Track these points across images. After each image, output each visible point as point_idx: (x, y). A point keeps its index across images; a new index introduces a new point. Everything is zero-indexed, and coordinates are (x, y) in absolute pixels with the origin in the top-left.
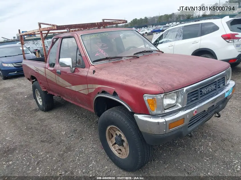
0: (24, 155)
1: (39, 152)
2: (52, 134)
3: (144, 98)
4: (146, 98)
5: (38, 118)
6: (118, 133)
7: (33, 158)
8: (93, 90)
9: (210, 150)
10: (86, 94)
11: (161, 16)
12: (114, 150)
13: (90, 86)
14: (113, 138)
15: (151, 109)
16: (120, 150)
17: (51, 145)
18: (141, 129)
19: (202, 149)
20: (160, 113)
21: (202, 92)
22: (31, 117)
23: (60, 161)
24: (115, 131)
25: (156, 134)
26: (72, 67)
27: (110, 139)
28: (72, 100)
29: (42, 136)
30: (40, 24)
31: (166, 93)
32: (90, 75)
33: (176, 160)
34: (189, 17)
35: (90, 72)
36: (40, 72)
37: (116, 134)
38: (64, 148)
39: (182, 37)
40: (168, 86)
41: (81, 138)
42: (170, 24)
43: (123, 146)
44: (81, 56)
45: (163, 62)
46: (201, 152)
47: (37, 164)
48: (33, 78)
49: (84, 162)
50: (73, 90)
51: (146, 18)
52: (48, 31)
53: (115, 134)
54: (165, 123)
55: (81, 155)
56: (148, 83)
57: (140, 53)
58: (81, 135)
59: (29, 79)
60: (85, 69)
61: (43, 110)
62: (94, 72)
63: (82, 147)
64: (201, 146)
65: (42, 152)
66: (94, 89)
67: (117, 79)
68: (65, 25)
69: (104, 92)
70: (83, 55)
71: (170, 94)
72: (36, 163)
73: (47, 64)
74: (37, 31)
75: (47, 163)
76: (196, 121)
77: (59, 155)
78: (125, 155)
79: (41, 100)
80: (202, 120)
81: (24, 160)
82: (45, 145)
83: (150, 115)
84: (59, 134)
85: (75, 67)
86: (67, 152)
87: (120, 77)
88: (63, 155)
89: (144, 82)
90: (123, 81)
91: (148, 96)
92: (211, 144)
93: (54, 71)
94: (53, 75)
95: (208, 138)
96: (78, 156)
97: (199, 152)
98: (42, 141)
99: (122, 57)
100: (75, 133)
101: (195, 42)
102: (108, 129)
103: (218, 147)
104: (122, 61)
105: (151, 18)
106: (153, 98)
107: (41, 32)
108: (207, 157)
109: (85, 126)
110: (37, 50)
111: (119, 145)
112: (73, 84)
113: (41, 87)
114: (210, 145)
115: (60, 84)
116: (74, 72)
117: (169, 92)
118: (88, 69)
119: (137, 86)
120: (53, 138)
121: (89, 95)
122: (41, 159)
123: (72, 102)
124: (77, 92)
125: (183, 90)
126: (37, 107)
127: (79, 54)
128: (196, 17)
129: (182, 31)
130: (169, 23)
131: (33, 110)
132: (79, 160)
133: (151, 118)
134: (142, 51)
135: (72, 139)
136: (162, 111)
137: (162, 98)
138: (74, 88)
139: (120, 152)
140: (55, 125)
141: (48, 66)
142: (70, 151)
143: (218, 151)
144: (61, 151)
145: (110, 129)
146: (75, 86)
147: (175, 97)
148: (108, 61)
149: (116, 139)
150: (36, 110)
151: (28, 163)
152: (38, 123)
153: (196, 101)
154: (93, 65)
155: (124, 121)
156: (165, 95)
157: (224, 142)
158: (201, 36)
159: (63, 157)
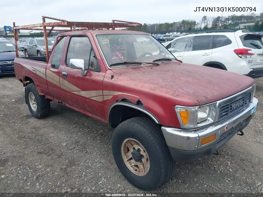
0: (19, 168)
1: (37, 165)
2: (50, 145)
3: (176, 110)
4: (179, 109)
5: (32, 125)
6: (137, 147)
7: (30, 172)
8: (110, 97)
9: (230, 169)
10: (100, 101)
11: (162, 25)
12: (130, 166)
13: (106, 92)
14: (129, 153)
15: (183, 122)
16: (137, 166)
17: (50, 157)
18: (169, 144)
19: (222, 169)
20: (192, 127)
21: (232, 107)
22: (23, 124)
23: (63, 176)
24: (132, 145)
25: (186, 150)
26: (84, 70)
27: (125, 153)
28: (77, 107)
29: (39, 147)
30: (44, 18)
31: (201, 105)
32: (107, 80)
33: (196, 180)
34: (191, 28)
35: (107, 77)
36: (38, 73)
37: (134, 148)
38: (67, 161)
39: (191, 48)
40: (203, 98)
41: (85, 151)
42: (171, 33)
43: (141, 161)
44: (96, 58)
45: (189, 72)
46: (221, 172)
47: (36, 179)
48: (27, 78)
49: (92, 178)
50: (81, 96)
51: (145, 24)
52: (53, 27)
53: (132, 148)
54: (198, 138)
55: (88, 171)
56: (180, 93)
57: (160, 60)
58: (85, 148)
59: (21, 80)
60: (100, 73)
61: (37, 117)
62: (112, 77)
63: (88, 161)
64: (221, 165)
65: (40, 165)
66: (112, 96)
67: (142, 86)
68: (77, 22)
69: (124, 100)
70: (99, 57)
71: (204, 106)
72: (35, 177)
73: (49, 65)
74: (40, 25)
75: (49, 178)
76: (223, 138)
77: (61, 169)
78: (142, 171)
79: (35, 105)
80: (228, 137)
81: (20, 173)
82: (43, 157)
83: (181, 129)
84: (59, 145)
85: (87, 70)
86: (71, 167)
87: (145, 85)
88: (66, 169)
89: (175, 92)
90: (151, 89)
91: (180, 107)
92: (231, 164)
93: (59, 73)
94: (57, 77)
95: (226, 157)
96: (84, 171)
97: (219, 171)
98: (38, 153)
99: (141, 63)
100: (78, 145)
101: (205, 55)
102: (125, 142)
103: (238, 167)
104: (141, 67)
105: (150, 25)
106: (186, 110)
107: (45, 27)
108: (229, 178)
109: (89, 138)
110: (23, 48)
111: (137, 161)
112: (83, 89)
113: (38, 89)
114: (229, 164)
115: (65, 88)
116: (86, 75)
117: (204, 105)
118: (104, 74)
119: (168, 96)
120: (52, 150)
121: (104, 102)
122: (41, 173)
123: (76, 109)
124: (88, 98)
125: (217, 103)
126: (29, 113)
127: (94, 55)
128: (198, 28)
129: (192, 42)
130: (169, 33)
131: (24, 116)
132: (85, 176)
133: (182, 132)
134: (161, 58)
135: (75, 152)
136: (195, 125)
137: (197, 111)
138: (84, 94)
139: (136, 168)
140: (52, 135)
141: (50, 67)
142: (74, 165)
143: (238, 172)
144: (63, 165)
145: (127, 142)
146: (85, 92)
147: (207, 111)
148: (126, 66)
149: (133, 154)
150: (28, 117)
151: (25, 178)
152: (32, 132)
153: (226, 116)
154: (111, 70)
155: (148, 133)
156: (199, 107)
157: (244, 162)
158: (212, 48)
159: (66, 172)
